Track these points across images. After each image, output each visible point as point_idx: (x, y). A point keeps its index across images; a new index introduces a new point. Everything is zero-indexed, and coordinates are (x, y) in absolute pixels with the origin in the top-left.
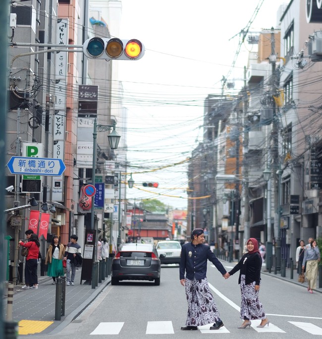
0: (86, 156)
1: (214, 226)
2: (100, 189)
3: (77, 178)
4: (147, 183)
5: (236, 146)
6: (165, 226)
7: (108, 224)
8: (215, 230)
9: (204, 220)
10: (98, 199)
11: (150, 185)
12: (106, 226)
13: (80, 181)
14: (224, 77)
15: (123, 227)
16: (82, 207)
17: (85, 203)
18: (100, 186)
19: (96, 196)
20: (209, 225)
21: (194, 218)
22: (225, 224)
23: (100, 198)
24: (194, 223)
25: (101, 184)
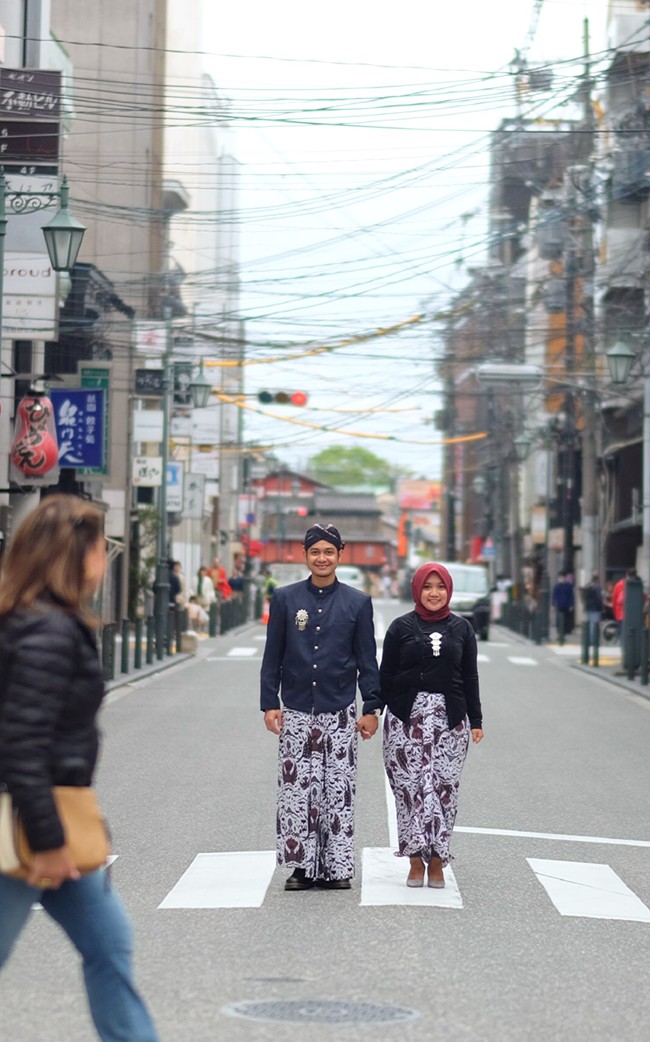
0: (24, 300)
1: (511, 530)
2: (91, 408)
3: (8, 372)
4: (272, 392)
5: (565, 275)
6: (375, 529)
7: (149, 523)
8: (512, 543)
9: (486, 511)
10: (83, 441)
11: (282, 398)
12: (142, 529)
13: (17, 381)
14: (518, 53)
15: (224, 534)
16: (22, 465)
17: (29, 454)
18: (91, 399)
19: (76, 433)
20: (498, 526)
21: (459, 507)
22: (539, 524)
23: (90, 439)
24: (459, 521)
25: (92, 393)
